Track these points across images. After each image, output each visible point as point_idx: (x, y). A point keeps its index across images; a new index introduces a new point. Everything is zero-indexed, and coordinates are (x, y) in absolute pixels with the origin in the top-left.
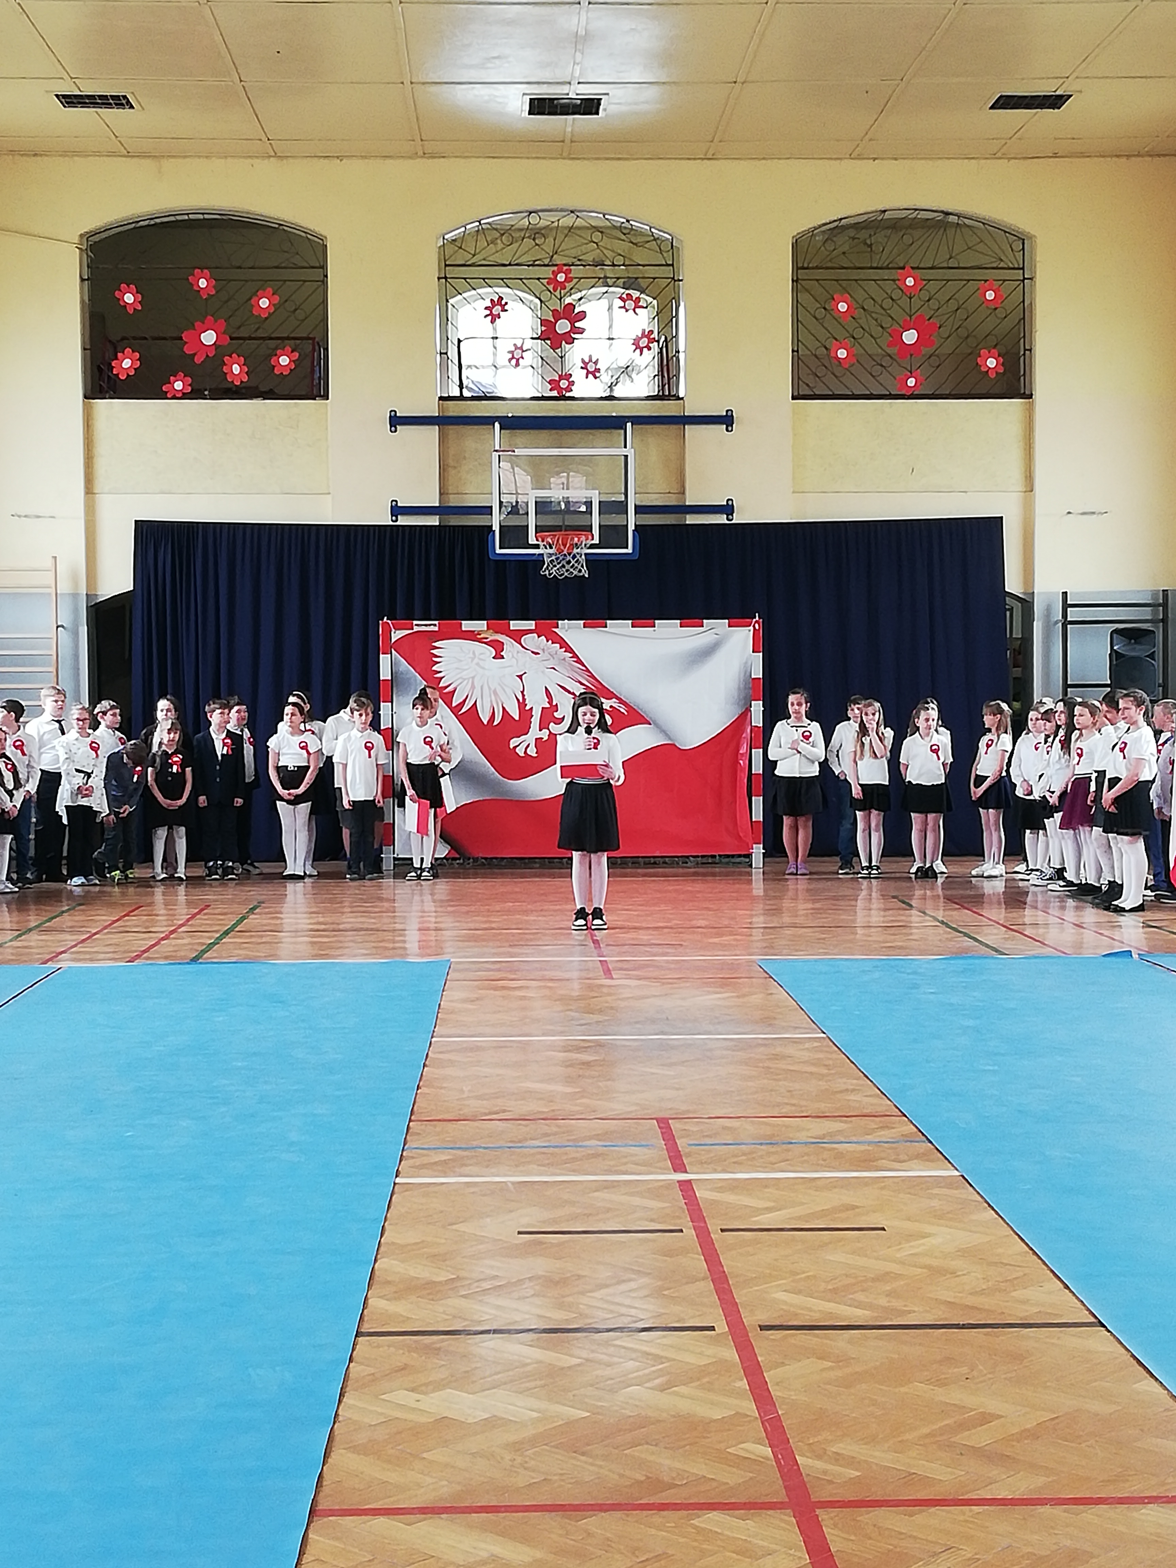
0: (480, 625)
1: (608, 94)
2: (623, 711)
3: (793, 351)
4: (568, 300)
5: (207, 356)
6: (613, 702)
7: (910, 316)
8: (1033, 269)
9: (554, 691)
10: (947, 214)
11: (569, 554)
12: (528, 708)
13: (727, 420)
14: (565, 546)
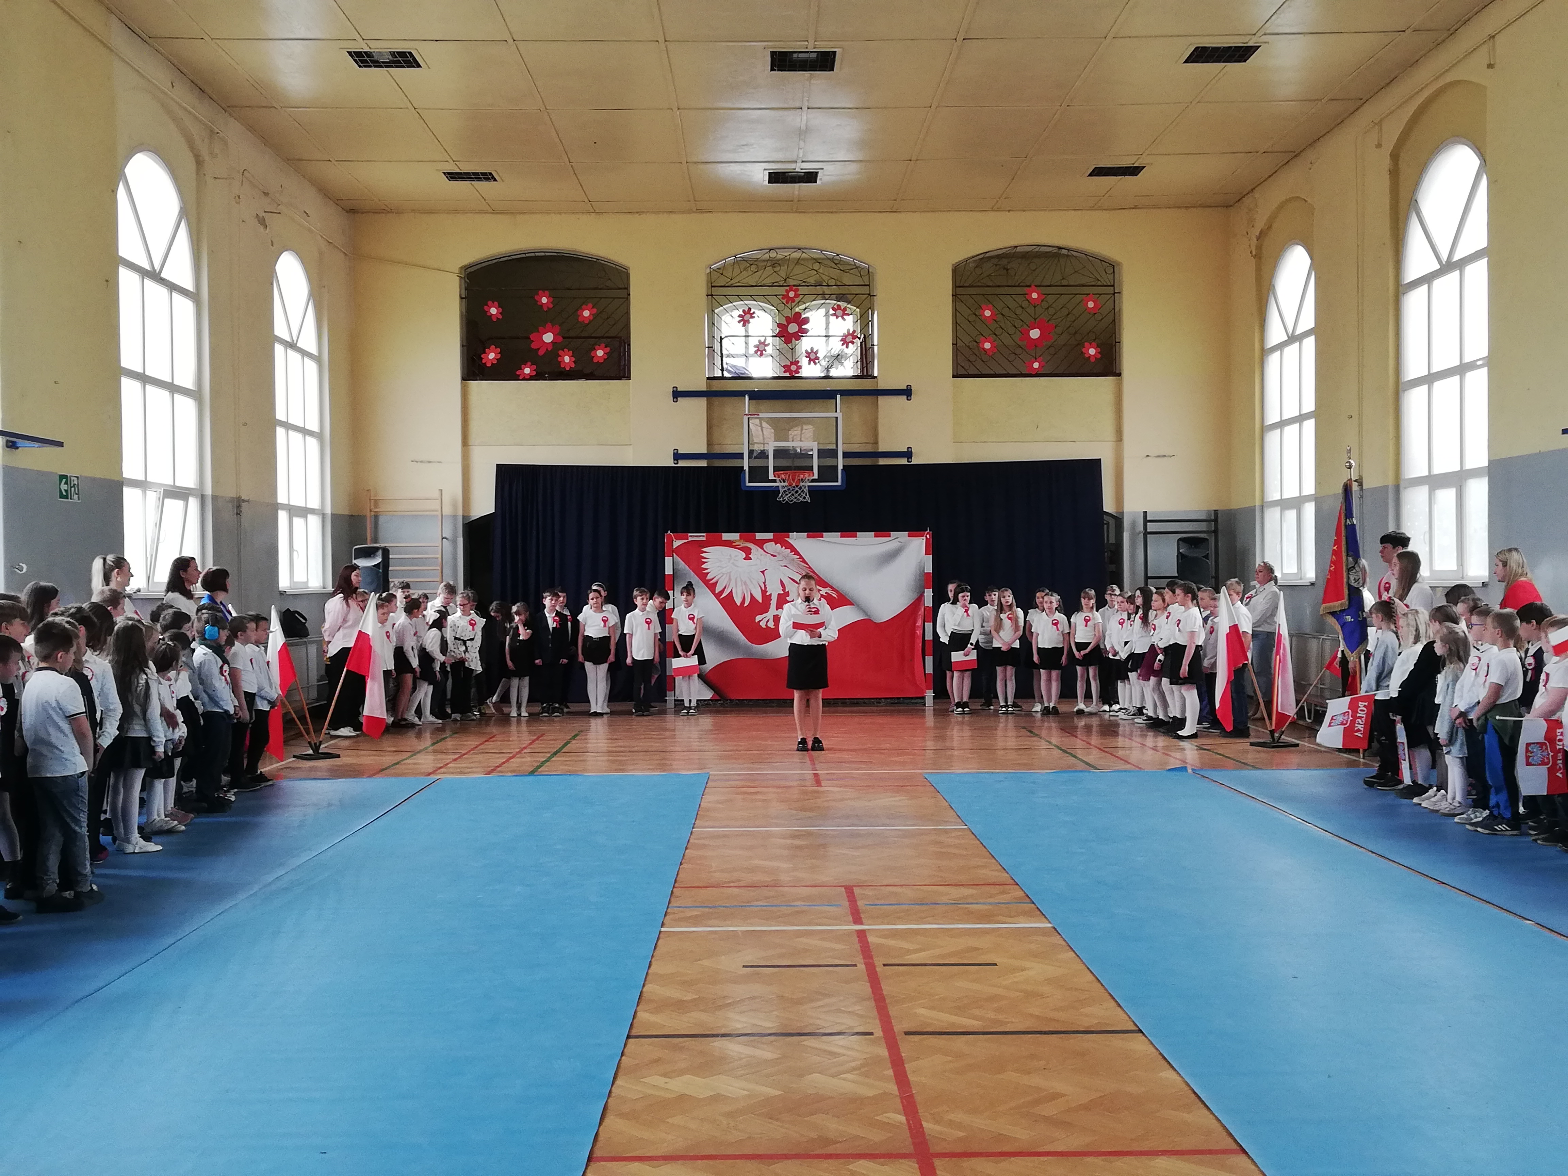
0: (734, 536)
1: (822, 169)
2: (835, 596)
3: (953, 344)
4: (797, 310)
5: (547, 350)
6: (828, 590)
7: (1035, 319)
8: (1121, 285)
9: (787, 582)
10: (1060, 248)
11: (797, 486)
12: (768, 594)
13: (907, 392)
14: (794, 480)
